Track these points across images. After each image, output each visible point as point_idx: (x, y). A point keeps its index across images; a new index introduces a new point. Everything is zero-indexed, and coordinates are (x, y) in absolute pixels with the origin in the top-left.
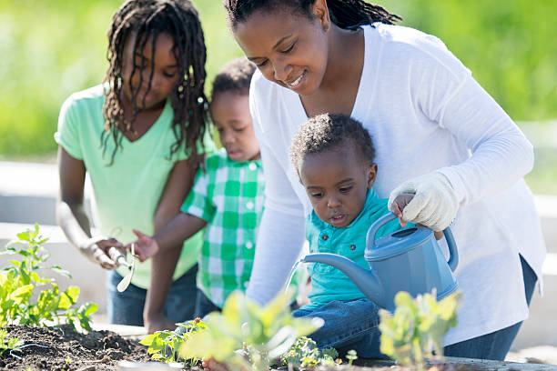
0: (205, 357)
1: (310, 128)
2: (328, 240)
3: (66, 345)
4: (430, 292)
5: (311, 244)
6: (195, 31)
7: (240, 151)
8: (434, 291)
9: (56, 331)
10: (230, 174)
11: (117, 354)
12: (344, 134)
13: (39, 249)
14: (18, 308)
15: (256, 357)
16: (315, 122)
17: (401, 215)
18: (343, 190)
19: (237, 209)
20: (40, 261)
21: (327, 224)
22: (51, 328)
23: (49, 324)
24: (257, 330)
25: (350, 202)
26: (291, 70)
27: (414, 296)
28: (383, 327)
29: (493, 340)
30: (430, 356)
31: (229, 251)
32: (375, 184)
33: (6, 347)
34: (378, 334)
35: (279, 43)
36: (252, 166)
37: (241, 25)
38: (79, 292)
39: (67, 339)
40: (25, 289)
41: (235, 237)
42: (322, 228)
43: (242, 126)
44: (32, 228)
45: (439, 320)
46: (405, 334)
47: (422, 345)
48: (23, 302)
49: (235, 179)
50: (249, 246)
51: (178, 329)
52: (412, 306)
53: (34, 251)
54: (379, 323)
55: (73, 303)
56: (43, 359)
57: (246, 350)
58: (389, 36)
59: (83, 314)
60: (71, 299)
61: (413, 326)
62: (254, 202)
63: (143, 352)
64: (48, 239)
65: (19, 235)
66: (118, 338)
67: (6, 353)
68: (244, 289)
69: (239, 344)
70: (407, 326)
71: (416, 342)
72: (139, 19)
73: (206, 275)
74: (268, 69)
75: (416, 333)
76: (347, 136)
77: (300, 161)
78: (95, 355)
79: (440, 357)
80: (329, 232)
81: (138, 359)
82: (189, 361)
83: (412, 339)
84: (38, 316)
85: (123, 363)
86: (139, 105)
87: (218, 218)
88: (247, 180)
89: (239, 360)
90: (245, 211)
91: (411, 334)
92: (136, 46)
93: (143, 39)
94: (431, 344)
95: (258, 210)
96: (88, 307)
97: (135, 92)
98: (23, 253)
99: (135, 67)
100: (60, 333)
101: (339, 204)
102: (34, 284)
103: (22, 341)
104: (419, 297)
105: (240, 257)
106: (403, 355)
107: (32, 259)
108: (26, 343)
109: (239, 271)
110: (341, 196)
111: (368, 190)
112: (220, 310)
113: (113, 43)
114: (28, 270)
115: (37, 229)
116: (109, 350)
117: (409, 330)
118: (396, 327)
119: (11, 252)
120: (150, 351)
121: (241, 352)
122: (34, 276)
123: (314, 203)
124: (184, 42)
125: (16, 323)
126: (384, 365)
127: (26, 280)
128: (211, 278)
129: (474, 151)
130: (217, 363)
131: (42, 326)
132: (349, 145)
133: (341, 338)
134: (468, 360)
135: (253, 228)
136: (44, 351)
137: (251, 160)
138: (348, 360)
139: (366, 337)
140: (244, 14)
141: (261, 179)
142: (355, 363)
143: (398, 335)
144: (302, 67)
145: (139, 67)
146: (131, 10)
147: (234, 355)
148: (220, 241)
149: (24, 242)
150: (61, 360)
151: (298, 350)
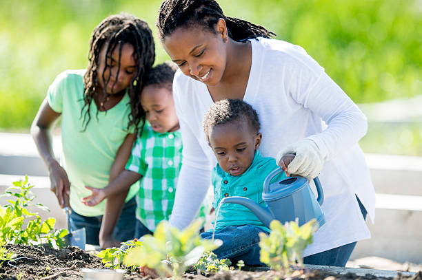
0: (141, 265)
1: (217, 108)
2: (228, 184)
3: (47, 258)
4: (294, 220)
5: (215, 187)
6: (149, 43)
7: (160, 126)
8: (297, 220)
9: (39, 248)
10: (156, 141)
11: (81, 263)
12: (240, 112)
14: (14, 232)
15: (176, 266)
16: (220, 104)
17: (286, 170)
18: (239, 150)
19: (162, 165)
20: (29, 201)
21: (227, 174)
22: (36, 246)
23: (35, 243)
24: (177, 247)
25: (244, 158)
26: (202, 68)
27: (283, 224)
28: (262, 244)
30: (294, 264)
31: (157, 194)
33: (5, 259)
34: (259, 249)
35: (194, 50)
36: (171, 136)
37: (167, 38)
38: (55, 221)
39: (47, 254)
40: (18, 220)
41: (161, 185)
42: (224, 176)
43: (161, 109)
44: (23, 178)
45: (300, 239)
46: (277, 249)
47: (288, 256)
48: (16, 229)
49: (159, 145)
50: (171, 190)
51: (122, 246)
52: (282, 230)
53: (25, 194)
55: (51, 229)
56: (30, 267)
57: (169, 260)
58: (268, 46)
59: (58, 236)
60: (50, 226)
61: (282, 244)
62: (173, 160)
63: (99, 262)
64: (34, 186)
65: (14, 183)
66: (82, 253)
67: (5, 264)
68: (168, 219)
69: (164, 256)
70: (278, 244)
71: (284, 254)
72: (111, 33)
73: (143, 211)
74: (186, 68)
75: (285, 248)
76: (242, 113)
77: (210, 130)
78: (66, 264)
79: (300, 264)
80: (229, 179)
81: (95, 267)
82: (130, 268)
83: (282, 253)
84: (27, 238)
85: (85, 270)
86: (109, 91)
87: (149, 173)
88: (167, 146)
89: (164, 266)
90: (167, 167)
91: (281, 249)
92: (108, 52)
93: (113, 46)
94: (294, 256)
95: (176, 166)
96: (61, 232)
97: (106, 82)
98: (17, 195)
99: (107, 66)
100: (42, 250)
101: (236, 159)
102: (24, 216)
103: (16, 255)
104: (287, 224)
105: (165, 199)
106: (276, 263)
107: (23, 199)
108: (19, 256)
109: (165, 208)
110: (238, 154)
111: (255, 151)
112: (152, 233)
113: (93, 48)
114: (20, 207)
115: (27, 178)
116: (76, 261)
117: (280, 246)
118: (271, 244)
119: (9, 195)
120: (103, 261)
121: (165, 262)
122: (24, 211)
123: (219, 159)
124: (141, 50)
125: (12, 242)
126: (263, 270)
127: (19, 213)
128: (146, 213)
129: (328, 123)
130: (150, 269)
131: (30, 245)
132: (244, 120)
133: (233, 251)
134: (320, 267)
135: (173, 178)
136: (31, 262)
138: (238, 267)
139: (250, 251)
140: (170, 30)
141: (177, 145)
142: (243, 269)
143: (272, 250)
144: (209, 66)
145: (109, 66)
146: (106, 27)
147: (160, 264)
148: (151, 188)
149: (18, 188)
150: (43, 268)
151: (204, 261)
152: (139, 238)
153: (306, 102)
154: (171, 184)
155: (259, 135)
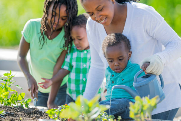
0: (68, 118)
1: (109, 38)
2: (114, 77)
3: (20, 113)
4: (147, 96)
5: (107, 78)
7: (80, 47)
8: (149, 96)
9: (17, 108)
11: (38, 116)
12: (121, 40)
13: (11, 80)
14: (3, 100)
15: (86, 118)
16: (111, 36)
17: (145, 71)
18: (120, 60)
19: (80, 67)
20: (12, 84)
21: (113, 71)
22: (15, 107)
23: (14, 105)
24: (87, 109)
25: (122, 64)
26: (101, 17)
27: (141, 97)
28: (131, 108)
29: (169, 113)
30: (147, 118)
31: (77, 81)
32: (131, 58)
34: (129, 111)
35: (98, 7)
36: (85, 52)
38: (25, 94)
39: (20, 111)
40: (6, 93)
41: (79, 77)
42: (112, 73)
43: (81, 38)
44: (9, 72)
45: (150, 106)
46: (138, 111)
47: (144, 114)
48: (5, 98)
49: (79, 56)
50: (84, 79)
51: (59, 108)
52: (141, 101)
53: (10, 80)
54: (129, 106)
55: (23, 98)
56: (12, 118)
57: (83, 116)
58: (136, 6)
59: (26, 102)
61: (141, 108)
62: (86, 64)
63: (47, 116)
64: (14, 76)
65: (4, 74)
66: (38, 111)
68: (82, 94)
69: (80, 113)
70: (139, 108)
71: (142, 114)
73: (70, 90)
75: (142, 111)
76: (122, 41)
77: (105, 49)
78: (30, 117)
79: (150, 119)
80: (114, 74)
81: (45, 118)
82: (63, 119)
83: (141, 113)
84: (11, 103)
85: (40, 120)
87: (73, 70)
88: (83, 57)
89: (80, 119)
90: (83, 68)
91: (140, 111)
94: (147, 114)
95: (88, 67)
96: (28, 100)
98: (6, 80)
100: (18, 109)
101: (118, 64)
102: (9, 91)
103: (5, 112)
104: (143, 98)
105: (81, 84)
106: (137, 118)
107: (9, 83)
108: (6, 112)
109: (81, 89)
110: (119, 62)
111: (128, 60)
113: (46, 6)
114: (7, 87)
115: (11, 72)
116: (35, 115)
118: (135, 108)
119: (2, 80)
120: (49, 115)
121: (81, 116)
122: (9, 89)
123: (109, 64)
124: (70, 8)
125: (3, 105)
127: (7, 90)
128: (72, 91)
129: (165, 47)
131: (12, 106)
132: (123, 44)
133: (116, 111)
135: (86, 73)
136: (12, 115)
137: (85, 49)
138: (118, 120)
139: (125, 111)
141: (88, 56)
143: (136, 111)
144: (105, 16)
145: (54, 16)
147: (78, 117)
148: (74, 78)
149: (6, 77)
150: (18, 118)
151: (101, 116)
152: (68, 104)
153: (154, 35)
154: (85, 76)
155: (130, 52)
